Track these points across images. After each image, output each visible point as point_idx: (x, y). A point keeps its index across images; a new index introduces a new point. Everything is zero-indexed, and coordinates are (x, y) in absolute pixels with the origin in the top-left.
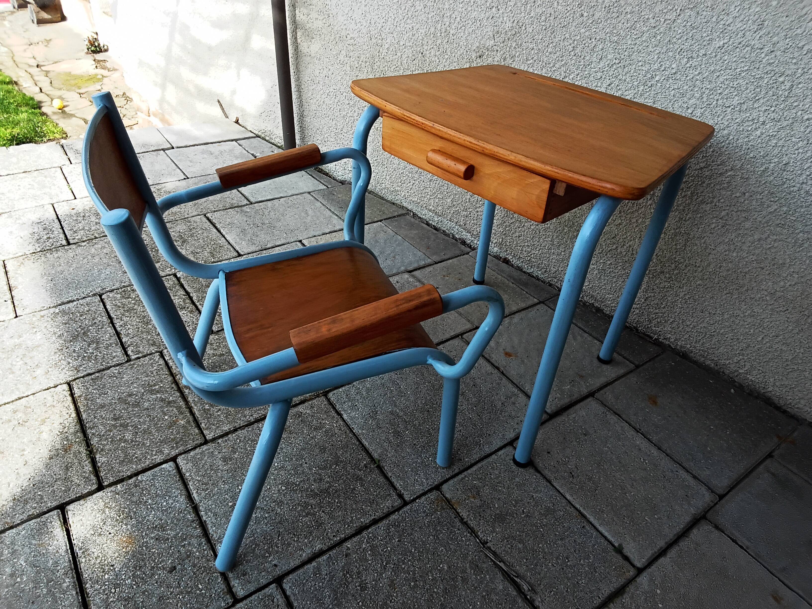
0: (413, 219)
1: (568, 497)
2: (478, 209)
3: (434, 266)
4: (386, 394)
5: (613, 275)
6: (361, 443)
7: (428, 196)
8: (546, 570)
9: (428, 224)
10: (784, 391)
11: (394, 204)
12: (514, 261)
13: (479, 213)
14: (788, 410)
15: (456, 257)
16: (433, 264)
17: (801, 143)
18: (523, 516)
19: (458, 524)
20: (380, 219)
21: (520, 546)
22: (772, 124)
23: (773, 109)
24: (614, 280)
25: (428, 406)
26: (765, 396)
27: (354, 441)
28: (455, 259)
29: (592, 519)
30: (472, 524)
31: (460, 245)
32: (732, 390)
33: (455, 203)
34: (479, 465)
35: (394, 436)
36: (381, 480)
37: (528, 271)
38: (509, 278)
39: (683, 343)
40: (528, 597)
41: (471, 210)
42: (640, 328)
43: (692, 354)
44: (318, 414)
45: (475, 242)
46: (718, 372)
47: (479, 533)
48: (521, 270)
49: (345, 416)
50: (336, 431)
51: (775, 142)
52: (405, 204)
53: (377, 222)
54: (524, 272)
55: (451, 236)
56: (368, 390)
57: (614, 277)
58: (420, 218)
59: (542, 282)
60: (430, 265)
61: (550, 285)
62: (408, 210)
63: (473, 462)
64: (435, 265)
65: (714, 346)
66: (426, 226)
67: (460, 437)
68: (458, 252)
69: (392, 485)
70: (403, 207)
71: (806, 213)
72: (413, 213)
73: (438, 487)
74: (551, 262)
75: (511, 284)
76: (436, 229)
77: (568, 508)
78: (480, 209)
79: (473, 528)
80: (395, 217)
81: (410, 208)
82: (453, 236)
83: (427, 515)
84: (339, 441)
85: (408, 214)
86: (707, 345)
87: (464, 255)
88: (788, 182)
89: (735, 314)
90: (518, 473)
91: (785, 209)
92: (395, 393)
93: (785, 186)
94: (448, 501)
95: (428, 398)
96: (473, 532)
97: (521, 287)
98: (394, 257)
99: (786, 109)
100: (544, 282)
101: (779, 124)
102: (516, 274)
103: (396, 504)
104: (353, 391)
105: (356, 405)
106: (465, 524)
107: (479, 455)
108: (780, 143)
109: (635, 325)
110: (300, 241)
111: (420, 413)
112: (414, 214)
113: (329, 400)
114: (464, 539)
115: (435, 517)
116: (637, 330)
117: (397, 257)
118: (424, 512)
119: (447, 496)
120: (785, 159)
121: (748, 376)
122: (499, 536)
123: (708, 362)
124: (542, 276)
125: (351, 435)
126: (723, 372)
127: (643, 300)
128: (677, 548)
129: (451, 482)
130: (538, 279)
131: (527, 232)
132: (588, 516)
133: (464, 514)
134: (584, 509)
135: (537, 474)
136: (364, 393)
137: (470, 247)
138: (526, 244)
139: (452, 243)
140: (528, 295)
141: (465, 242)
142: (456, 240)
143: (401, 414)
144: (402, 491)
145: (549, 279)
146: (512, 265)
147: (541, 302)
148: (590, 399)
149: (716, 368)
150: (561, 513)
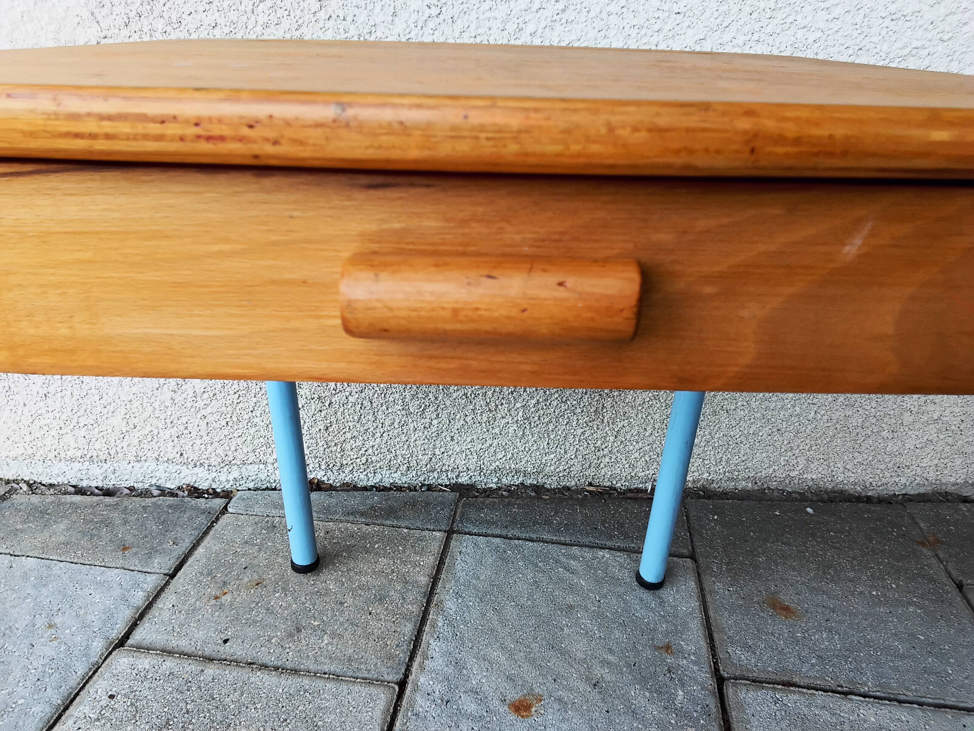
0: (35, 499)
2: (203, 412)
3: (171, 587)
5: (547, 420)
7: (53, 432)
9: (80, 491)
10: (859, 471)
12: (332, 478)
13: (210, 419)
14: (870, 494)
15: (206, 533)
16: (167, 584)
24: (551, 427)
26: (835, 492)
28: (208, 538)
31: (194, 502)
32: (809, 510)
33: (136, 421)
37: (370, 483)
38: (351, 518)
39: (696, 474)
41: (184, 420)
42: (619, 485)
43: (714, 485)
45: (223, 478)
46: (762, 491)
48: (355, 488)
54: (365, 489)
55: (156, 492)
57: (550, 421)
58: (51, 486)
59: (410, 490)
60: (162, 589)
61: (430, 488)
64: (174, 582)
65: (746, 457)
66: (78, 498)
68: (202, 521)
74: (416, 446)
75: (365, 528)
76: (108, 493)
78: (209, 410)
82: (159, 488)
85: (11, 491)
86: (735, 460)
87: (217, 519)
97: (388, 522)
98: (50, 626)
100: (412, 489)
109: (609, 484)
112: (30, 485)
116: (615, 489)
117: (58, 620)
121: (805, 476)
123: (742, 485)
124: (404, 479)
126: (769, 488)
127: (612, 439)
130: (400, 489)
131: (343, 413)
137: (215, 494)
138: (349, 435)
139: (170, 506)
140: (417, 533)
141: (196, 489)
142: (172, 494)
145: (421, 479)
146: (331, 488)
147: (450, 533)
148: (729, 691)
149: (756, 488)
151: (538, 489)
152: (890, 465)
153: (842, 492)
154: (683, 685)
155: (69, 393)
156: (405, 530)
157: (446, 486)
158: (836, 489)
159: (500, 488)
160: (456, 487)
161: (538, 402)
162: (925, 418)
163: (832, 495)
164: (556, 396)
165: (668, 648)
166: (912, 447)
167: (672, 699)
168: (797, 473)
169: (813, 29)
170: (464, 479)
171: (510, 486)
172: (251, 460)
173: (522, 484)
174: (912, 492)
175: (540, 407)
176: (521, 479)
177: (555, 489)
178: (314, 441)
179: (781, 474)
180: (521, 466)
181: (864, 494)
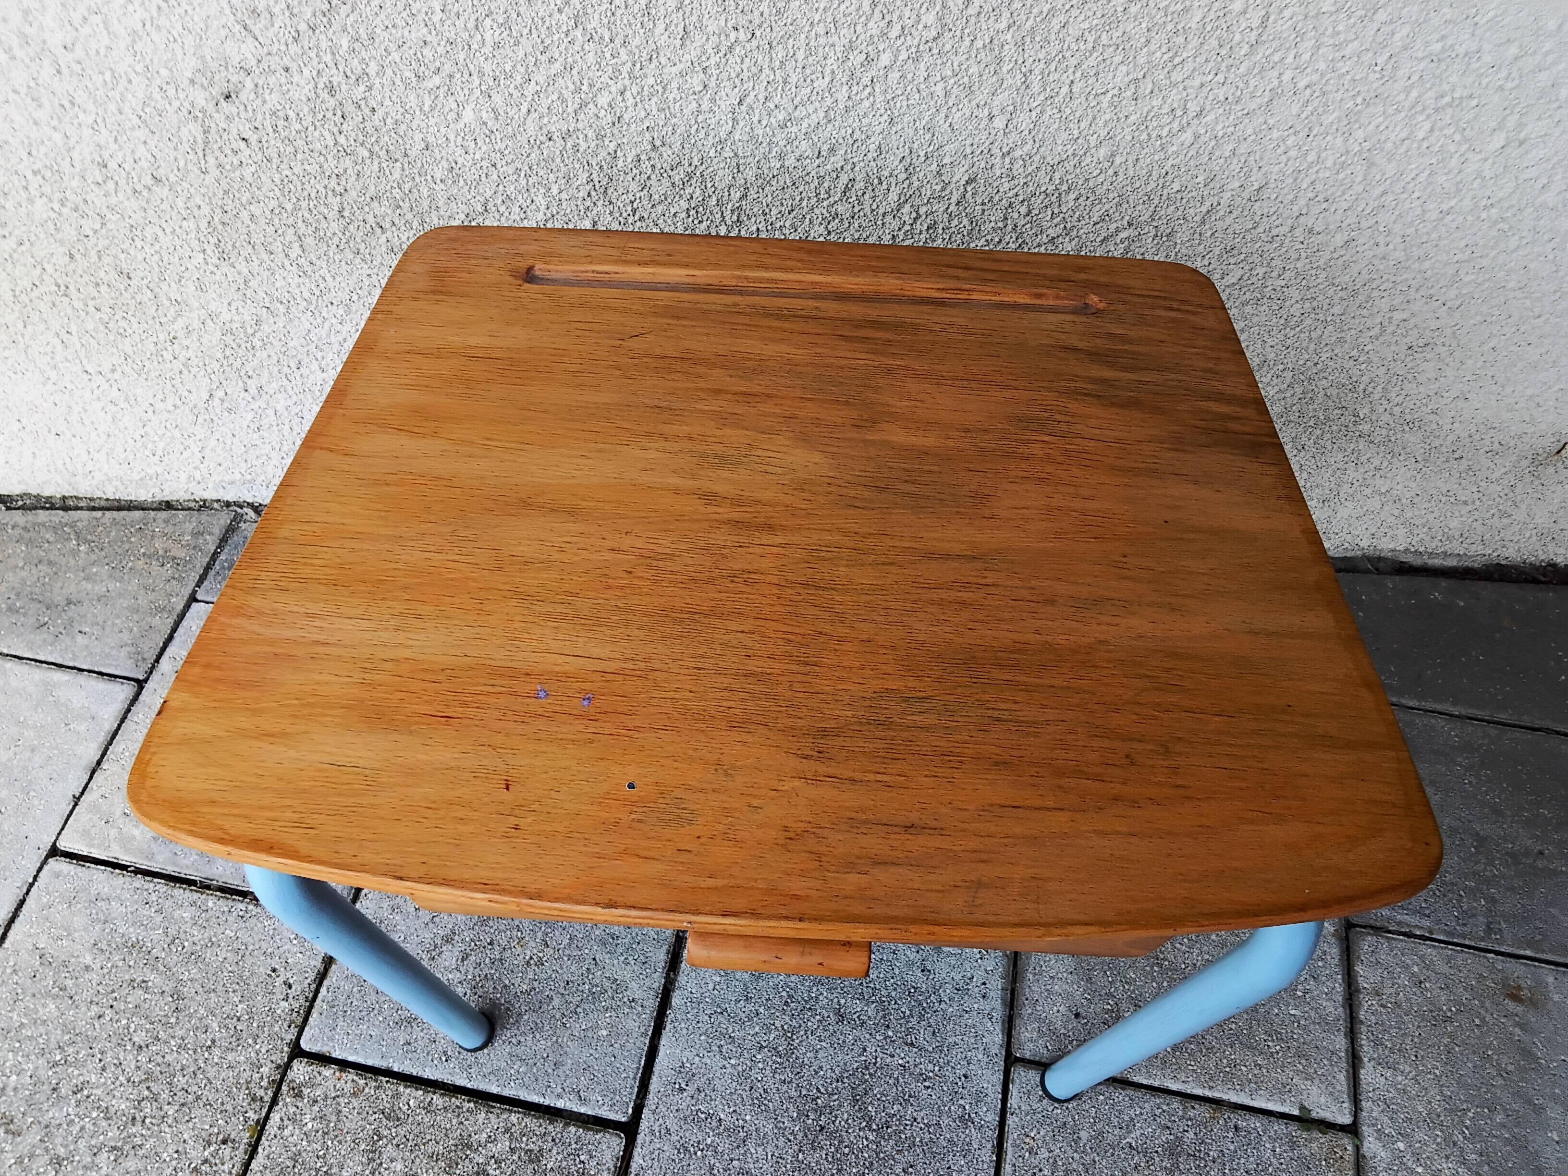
1: (1174, 1087)
11: (168, 506)
17: (1293, 138)
20: (186, 592)
22: (1221, 111)
23: (1220, 78)
25: (812, 1116)
29: (1234, 1098)
34: (1007, 1167)
51: (1231, 147)
52: (209, 495)
53: (187, 607)
62: (228, 504)
67: (927, 1136)
70: (205, 501)
71: (1308, 267)
72: (250, 505)
77: (1191, 1113)
80: (215, 556)
81: (230, 497)
85: (238, 518)
88: (1265, 219)
90: (1074, 1119)
91: (1261, 271)
92: (724, 1145)
93: (1260, 229)
95: (793, 1093)
99: (1256, 71)
101: (1239, 107)
107: (989, 1146)
108: (1243, 149)
110: (54, 852)
111: (815, 1150)
112: (255, 509)
120: (1257, 178)
128: (1364, 1029)
132: (1225, 1097)
134: (1211, 1088)
150: (1191, 1135)
155: (287, 427)
169: (1309, 70)
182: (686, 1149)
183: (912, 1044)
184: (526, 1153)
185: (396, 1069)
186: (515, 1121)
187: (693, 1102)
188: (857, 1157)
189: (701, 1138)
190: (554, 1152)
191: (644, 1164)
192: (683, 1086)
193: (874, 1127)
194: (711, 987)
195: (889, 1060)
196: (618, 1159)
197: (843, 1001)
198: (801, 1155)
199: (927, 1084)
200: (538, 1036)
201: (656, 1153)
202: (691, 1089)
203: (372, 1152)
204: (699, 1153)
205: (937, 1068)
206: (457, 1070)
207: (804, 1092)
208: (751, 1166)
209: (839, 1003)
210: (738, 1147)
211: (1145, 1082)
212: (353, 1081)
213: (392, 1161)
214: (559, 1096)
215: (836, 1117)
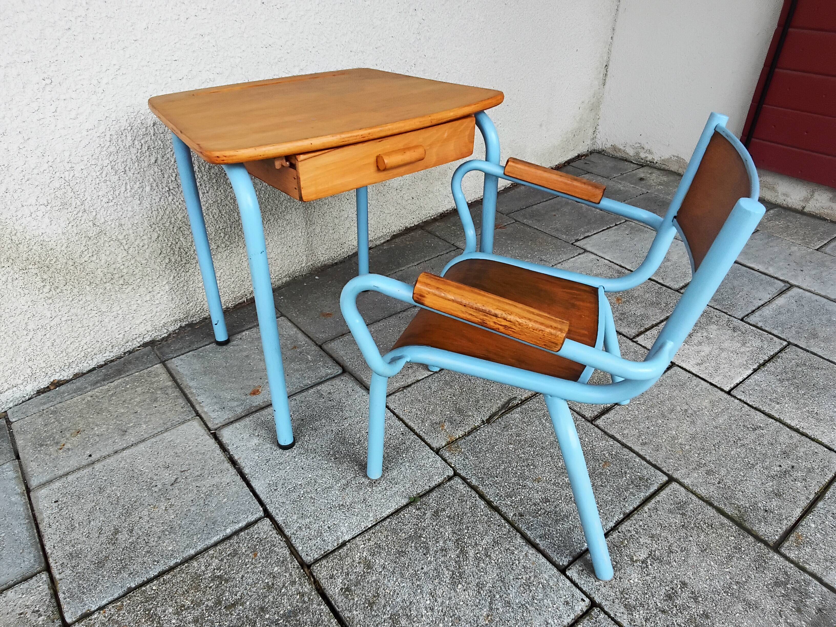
3: (24, 462)
4: (311, 498)
6: (388, 517)
8: (496, 391)
10: (328, 253)
12: (66, 375)
14: (336, 261)
16: (20, 462)
18: (454, 398)
19: (470, 437)
21: (481, 402)
26: (323, 266)
27: (386, 523)
28: (18, 436)
30: (468, 429)
32: (317, 277)
34: (407, 421)
35: (375, 487)
36: (435, 494)
37: (92, 366)
38: (99, 385)
40: (519, 402)
42: (230, 305)
44: (345, 568)
46: (294, 279)
47: (476, 425)
48: (85, 373)
49: (347, 538)
50: (372, 543)
56: (303, 516)
57: (184, 285)
60: (21, 466)
61: (130, 352)
63: (404, 425)
64: (23, 459)
69: (439, 486)
73: (437, 452)
75: (112, 383)
77: (442, 374)
79: (472, 428)
83: (467, 458)
84: (387, 538)
86: (277, 269)
87: (10, 428)
89: (279, 232)
94: (448, 443)
96: (475, 429)
97: (123, 375)
100: (120, 357)
102: (92, 377)
103: (459, 481)
104: (305, 533)
105: (329, 528)
106: (469, 433)
107: (396, 421)
113: (316, 561)
114: (483, 435)
115: (468, 453)
116: (229, 308)
118: (464, 460)
119: (443, 445)
121: (308, 264)
122: (475, 413)
124: (112, 354)
125: (378, 527)
126: (296, 277)
129: (429, 441)
133: (460, 433)
135: (412, 386)
136: (308, 520)
140: (144, 372)
143: (344, 482)
144: (445, 476)
145: (122, 350)
146: (67, 382)
147: (163, 363)
148: (325, 347)
149: (291, 279)
150: (447, 377)
151: (191, 325)
152: (338, 245)
153: (325, 265)
154: (308, 354)
156: (137, 373)
157: (139, 347)
158: (322, 265)
159: (170, 335)
160: (145, 345)
161: (174, 277)
162: (343, 218)
163: (322, 268)
164: (182, 270)
165: (295, 347)
166: (343, 233)
167: (307, 359)
168: (304, 264)
170: (147, 339)
171: (175, 331)
172: (6, 388)
173: (181, 327)
174: (351, 254)
175: (176, 279)
176: (179, 324)
177: (199, 322)
178: (46, 356)
179: (298, 268)
180: (176, 317)
181: (333, 262)
182: (296, 501)
183: (346, 418)
184: (228, 556)
185: (134, 586)
186: (213, 552)
187: (284, 488)
188: (359, 455)
189: (298, 494)
190: (241, 545)
191: (284, 518)
192: (275, 488)
193: (356, 444)
194: (257, 458)
195: (343, 427)
196: (271, 525)
197: (311, 426)
198: (340, 469)
199: (361, 423)
200: (195, 523)
201: (285, 511)
202: (280, 486)
203: (151, 618)
204: (302, 498)
205: (361, 417)
206: (166, 561)
207: (323, 455)
208: (325, 485)
209: (310, 427)
210: (315, 485)
211: (423, 377)
212: (113, 607)
213: (164, 612)
214: (225, 530)
215: (341, 452)
